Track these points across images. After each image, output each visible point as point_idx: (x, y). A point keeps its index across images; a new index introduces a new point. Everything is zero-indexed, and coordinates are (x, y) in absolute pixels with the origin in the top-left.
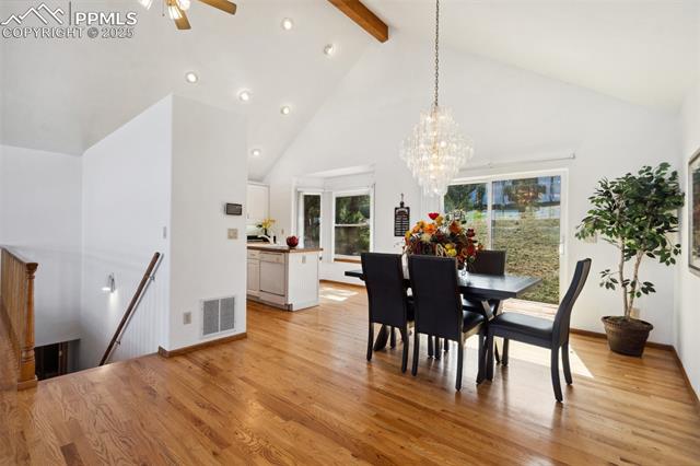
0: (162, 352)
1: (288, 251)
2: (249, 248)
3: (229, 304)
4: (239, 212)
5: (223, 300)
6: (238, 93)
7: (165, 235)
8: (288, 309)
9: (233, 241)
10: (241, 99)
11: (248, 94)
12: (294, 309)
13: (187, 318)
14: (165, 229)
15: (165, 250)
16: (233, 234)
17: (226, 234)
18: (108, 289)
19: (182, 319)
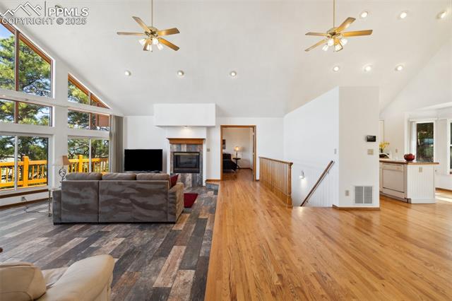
0: (335, 207)
1: (407, 164)
2: (380, 161)
3: (369, 190)
4: (374, 140)
5: (365, 187)
6: (363, 68)
7: (335, 153)
8: (408, 201)
9: (370, 156)
10: (365, 70)
11: (371, 66)
12: (412, 202)
13: (347, 193)
14: (335, 150)
15: (336, 158)
16: (371, 152)
17: (366, 152)
18: (301, 177)
19: (344, 193)
